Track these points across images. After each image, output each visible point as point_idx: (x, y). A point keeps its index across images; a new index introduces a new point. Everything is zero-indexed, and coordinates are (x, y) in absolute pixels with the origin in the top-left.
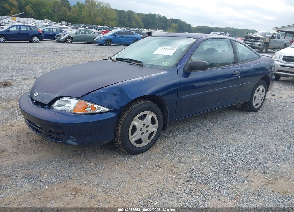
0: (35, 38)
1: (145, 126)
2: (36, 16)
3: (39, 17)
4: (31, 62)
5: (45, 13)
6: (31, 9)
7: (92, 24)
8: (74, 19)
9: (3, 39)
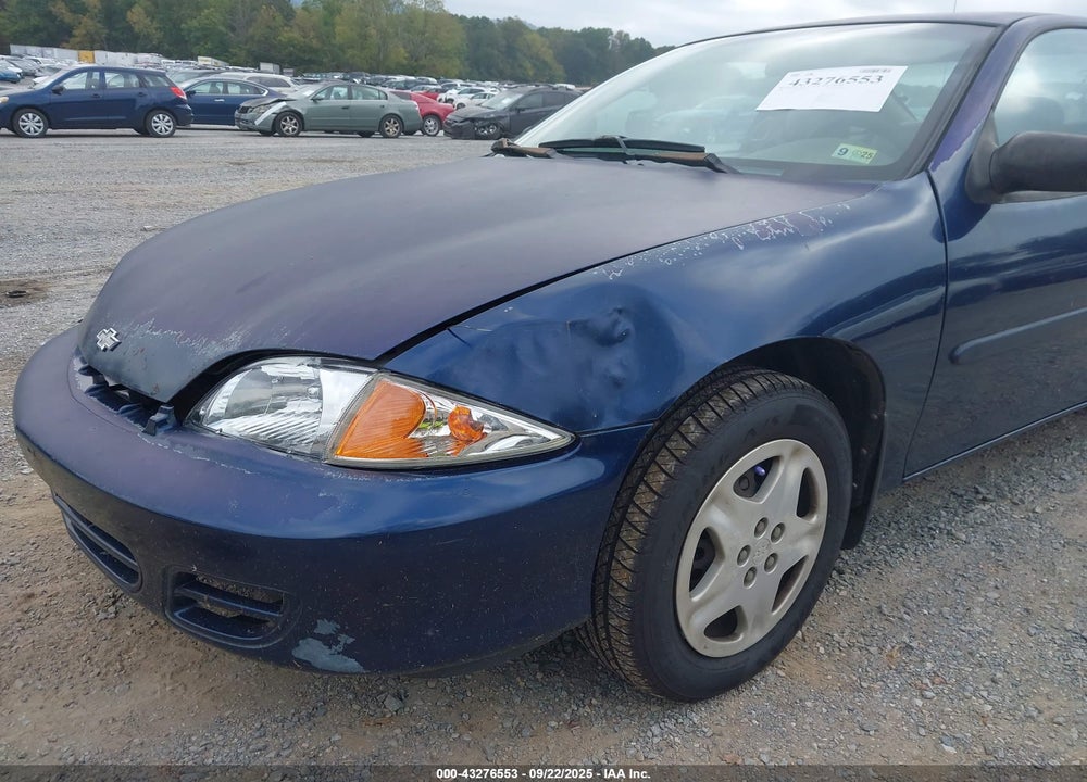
0: (159, 118)
1: (766, 534)
2: (167, 47)
3: (180, 48)
4: (138, 202)
5: (198, 34)
6: (148, 21)
7: (372, 71)
8: (305, 52)
9: (39, 122)
